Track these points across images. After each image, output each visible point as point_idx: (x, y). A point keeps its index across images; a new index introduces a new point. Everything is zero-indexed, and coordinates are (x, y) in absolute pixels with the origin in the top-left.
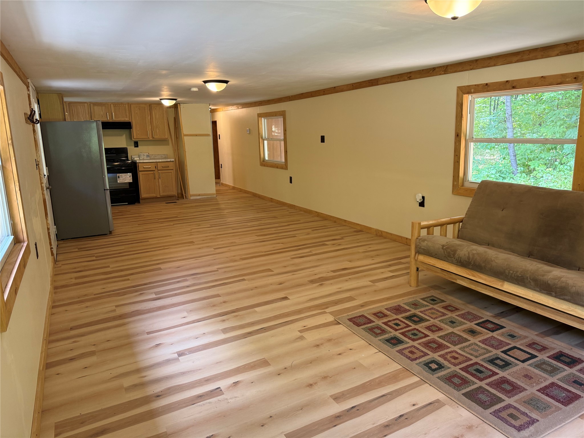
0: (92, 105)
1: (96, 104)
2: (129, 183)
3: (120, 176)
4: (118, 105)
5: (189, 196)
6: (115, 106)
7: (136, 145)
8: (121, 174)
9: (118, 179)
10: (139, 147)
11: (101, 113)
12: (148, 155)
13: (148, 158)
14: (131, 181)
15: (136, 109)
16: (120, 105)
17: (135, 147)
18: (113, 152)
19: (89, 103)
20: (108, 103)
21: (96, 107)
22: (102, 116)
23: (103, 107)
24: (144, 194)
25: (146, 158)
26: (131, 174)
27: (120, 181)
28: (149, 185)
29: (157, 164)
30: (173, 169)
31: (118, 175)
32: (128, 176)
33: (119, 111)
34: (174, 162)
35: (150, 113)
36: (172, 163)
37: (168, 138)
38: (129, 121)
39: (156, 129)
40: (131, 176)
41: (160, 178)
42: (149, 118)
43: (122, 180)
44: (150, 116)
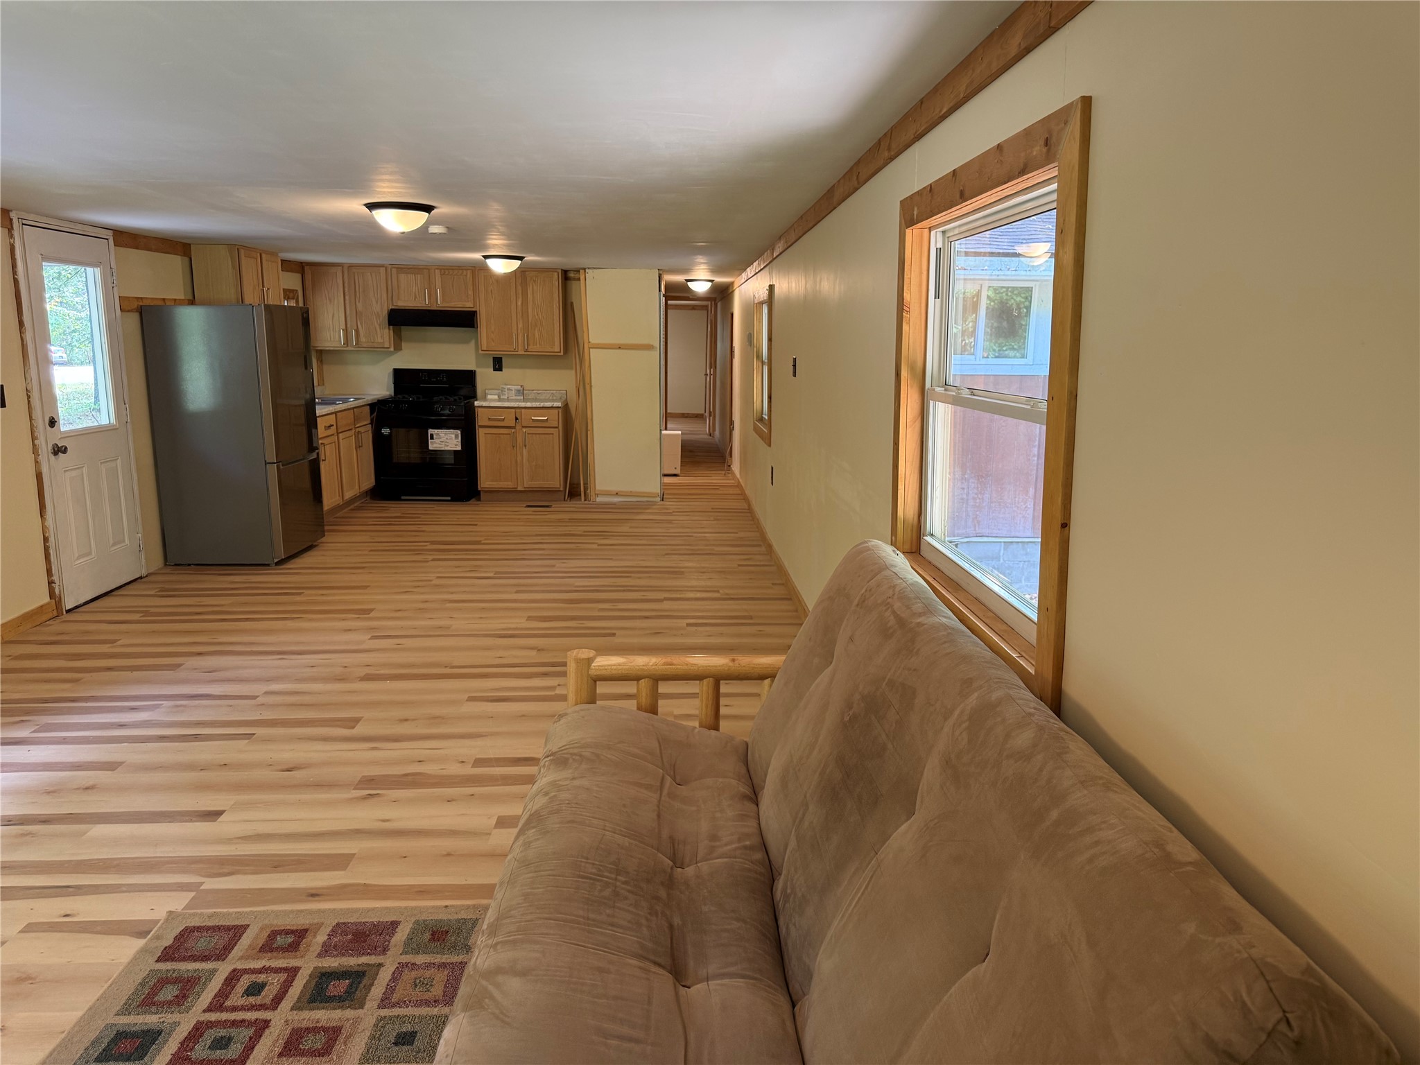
0: (394, 271)
1: (402, 269)
2: (455, 451)
3: (438, 434)
4: (451, 272)
5: (593, 494)
6: (444, 274)
7: (498, 364)
8: (436, 431)
9: (430, 441)
10: (503, 369)
11: (414, 289)
12: (519, 391)
13: (519, 398)
14: (459, 448)
15: (491, 282)
16: (456, 272)
18: (443, 379)
19: (390, 266)
20: (428, 267)
21: (403, 275)
22: (416, 297)
23: (419, 276)
24: (486, 480)
25: (514, 398)
26: (459, 432)
27: (433, 445)
28: (499, 459)
29: (521, 412)
30: (557, 426)
31: (430, 431)
32: (453, 436)
33: (453, 286)
34: (560, 410)
35: (520, 292)
36: (556, 411)
37: (560, 352)
38: (473, 309)
39: (535, 329)
40: (460, 435)
41: (525, 446)
42: (519, 303)
43: (440, 444)
44: (521, 299)
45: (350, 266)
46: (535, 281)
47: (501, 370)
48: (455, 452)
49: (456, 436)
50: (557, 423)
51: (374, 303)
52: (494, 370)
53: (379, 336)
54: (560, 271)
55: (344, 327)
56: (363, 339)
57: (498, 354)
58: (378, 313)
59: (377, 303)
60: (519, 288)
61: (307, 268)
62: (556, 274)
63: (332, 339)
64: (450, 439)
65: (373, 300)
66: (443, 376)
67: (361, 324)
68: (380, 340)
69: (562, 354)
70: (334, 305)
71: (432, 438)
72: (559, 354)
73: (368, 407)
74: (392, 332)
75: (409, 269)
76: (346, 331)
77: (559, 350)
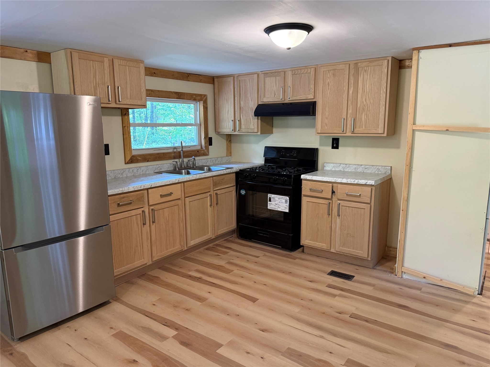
0: (262, 76)
1: (267, 74)
3: (273, 198)
4: (299, 71)
5: (400, 270)
6: (295, 74)
7: (335, 144)
8: (273, 196)
9: (269, 202)
10: (339, 148)
11: (274, 88)
14: (287, 211)
15: (329, 76)
16: (303, 71)
17: (333, 147)
18: (294, 154)
19: (260, 73)
20: (284, 70)
21: (268, 78)
22: (275, 94)
23: (278, 77)
26: (288, 198)
27: (271, 206)
28: (317, 224)
29: (337, 186)
30: (369, 202)
31: (269, 195)
32: (284, 201)
33: (300, 83)
34: (374, 188)
35: (352, 82)
36: (369, 189)
37: (384, 133)
38: (314, 100)
39: (362, 114)
40: (288, 201)
41: (339, 216)
42: (351, 92)
43: (275, 206)
44: (352, 88)
45: (238, 76)
46: (365, 71)
47: (338, 149)
48: (285, 213)
49: (286, 202)
50: (369, 199)
51: (250, 100)
52: (332, 148)
53: (252, 124)
54: (390, 59)
55: (233, 119)
56: (243, 127)
57: (336, 136)
58: (252, 108)
59: (252, 101)
60: (352, 78)
61: (216, 80)
62: (386, 62)
63: (227, 127)
64: (282, 203)
65: (250, 98)
66: (294, 152)
67: (243, 116)
68: (252, 127)
69: (385, 135)
70: (229, 103)
71: (270, 201)
72: (383, 135)
73: (235, 174)
74: (259, 121)
75: (272, 73)
76: (234, 121)
77: (382, 132)
